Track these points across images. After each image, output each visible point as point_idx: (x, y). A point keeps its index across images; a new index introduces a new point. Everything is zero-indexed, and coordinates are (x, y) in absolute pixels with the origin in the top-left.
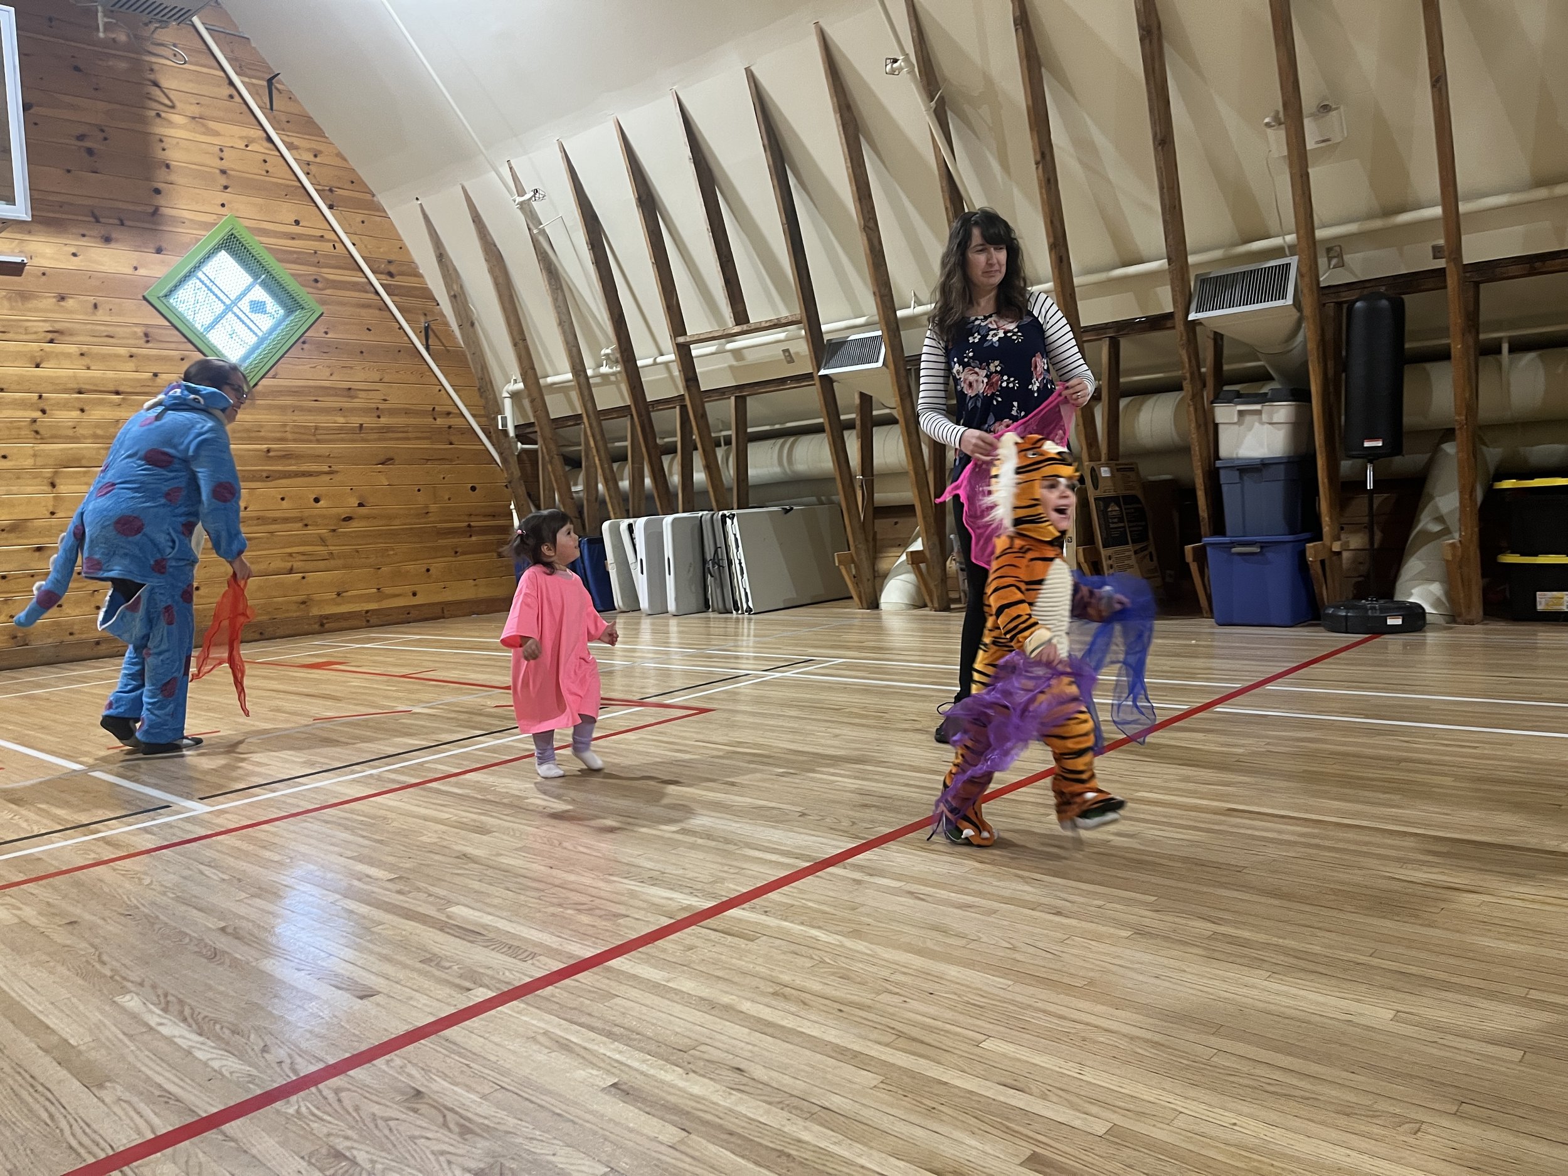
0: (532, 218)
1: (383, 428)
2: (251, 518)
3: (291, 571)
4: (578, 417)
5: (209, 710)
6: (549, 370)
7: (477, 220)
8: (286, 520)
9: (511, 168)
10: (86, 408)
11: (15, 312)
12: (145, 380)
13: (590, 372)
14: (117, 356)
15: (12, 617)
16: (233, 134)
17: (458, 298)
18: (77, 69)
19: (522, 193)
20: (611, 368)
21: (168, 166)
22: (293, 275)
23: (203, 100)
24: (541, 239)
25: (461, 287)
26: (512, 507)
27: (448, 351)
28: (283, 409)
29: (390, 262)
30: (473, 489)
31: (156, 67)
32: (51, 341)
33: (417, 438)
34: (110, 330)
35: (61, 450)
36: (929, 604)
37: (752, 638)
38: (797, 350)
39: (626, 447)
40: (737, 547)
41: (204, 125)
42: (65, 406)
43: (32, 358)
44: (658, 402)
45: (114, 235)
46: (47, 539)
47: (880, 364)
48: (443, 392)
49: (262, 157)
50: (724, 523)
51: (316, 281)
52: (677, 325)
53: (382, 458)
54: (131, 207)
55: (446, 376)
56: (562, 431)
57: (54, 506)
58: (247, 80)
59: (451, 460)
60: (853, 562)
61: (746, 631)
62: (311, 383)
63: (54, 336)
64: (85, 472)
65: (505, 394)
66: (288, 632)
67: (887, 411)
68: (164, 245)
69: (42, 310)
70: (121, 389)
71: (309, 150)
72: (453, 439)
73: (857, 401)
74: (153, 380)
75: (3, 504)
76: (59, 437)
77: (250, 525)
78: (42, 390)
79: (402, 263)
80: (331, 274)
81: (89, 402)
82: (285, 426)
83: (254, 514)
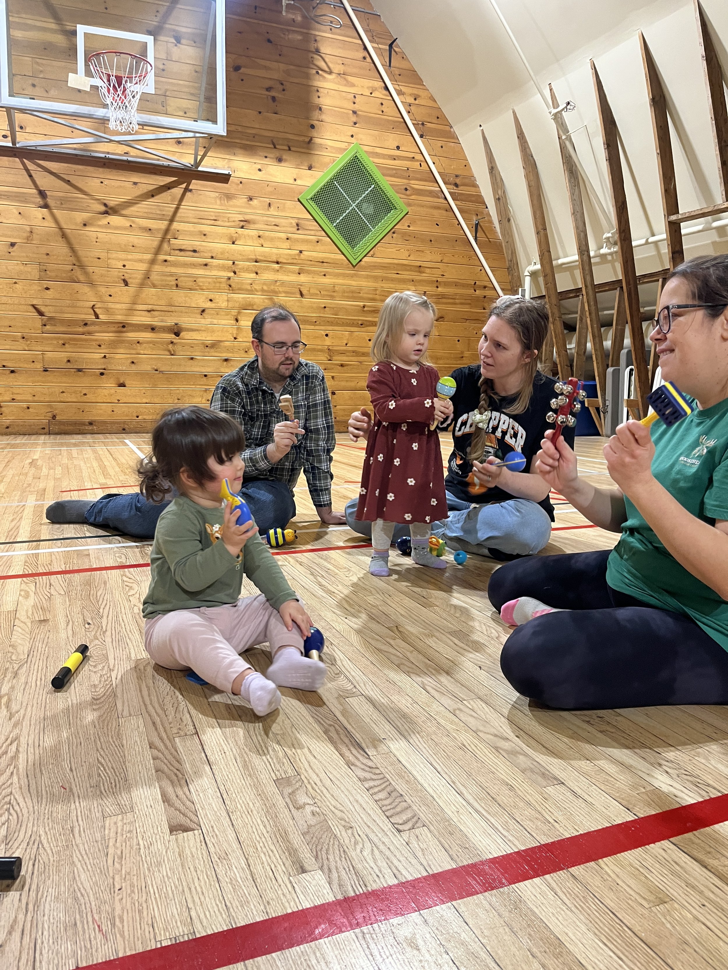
0: (562, 126)
1: (439, 295)
2: (349, 351)
4: (579, 290)
6: (561, 254)
7: (521, 136)
9: (551, 90)
10: (259, 272)
11: (223, 208)
12: (295, 255)
13: (592, 254)
14: (280, 238)
16: (363, 85)
17: (501, 200)
18: (269, 41)
19: (557, 106)
20: (610, 249)
21: (320, 109)
22: (391, 185)
23: (346, 61)
24: (568, 143)
25: (504, 192)
27: (490, 241)
28: (375, 278)
29: (456, 176)
31: (318, 38)
32: (242, 227)
33: (461, 304)
34: (277, 221)
35: (243, 298)
39: (613, 314)
41: (345, 79)
42: (248, 270)
43: (231, 237)
44: (644, 276)
45: (284, 157)
46: (230, 355)
48: (483, 271)
49: (381, 101)
51: (406, 189)
52: (671, 204)
54: (297, 138)
55: (486, 259)
56: (565, 303)
57: (237, 334)
58: (376, 45)
62: (396, 261)
63: (245, 224)
65: (526, 273)
68: (313, 165)
69: (238, 207)
70: (280, 260)
71: (411, 95)
72: (486, 305)
74: (299, 255)
75: (206, 330)
76: (242, 290)
77: (347, 356)
78: (235, 259)
79: (465, 177)
80: (417, 185)
81: (260, 267)
82: (376, 290)
83: (350, 349)
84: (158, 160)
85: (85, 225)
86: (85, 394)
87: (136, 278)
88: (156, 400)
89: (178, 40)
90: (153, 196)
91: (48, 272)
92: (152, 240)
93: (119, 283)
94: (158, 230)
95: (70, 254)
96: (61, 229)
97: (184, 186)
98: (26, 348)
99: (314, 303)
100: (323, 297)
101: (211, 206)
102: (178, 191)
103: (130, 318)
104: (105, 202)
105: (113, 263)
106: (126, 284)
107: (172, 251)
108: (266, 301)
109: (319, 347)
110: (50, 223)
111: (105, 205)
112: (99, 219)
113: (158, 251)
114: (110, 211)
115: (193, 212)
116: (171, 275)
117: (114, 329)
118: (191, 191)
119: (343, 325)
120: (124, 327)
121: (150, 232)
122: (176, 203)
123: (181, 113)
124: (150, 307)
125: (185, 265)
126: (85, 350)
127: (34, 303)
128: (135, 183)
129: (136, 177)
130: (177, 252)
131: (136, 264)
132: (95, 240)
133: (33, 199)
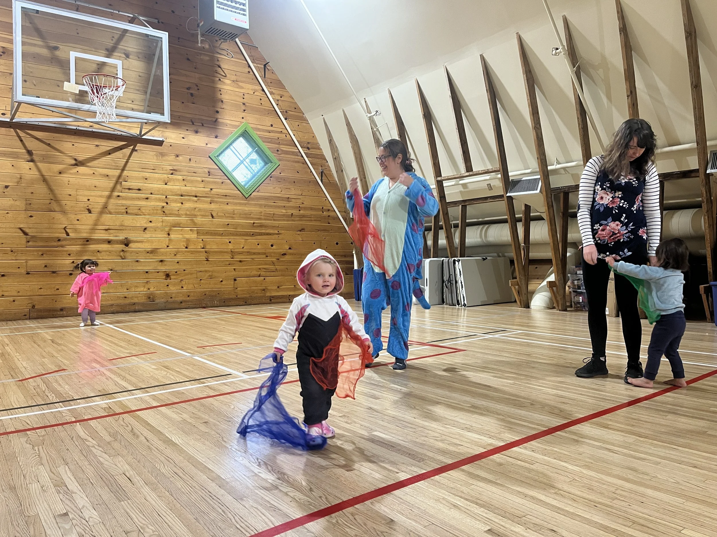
0: (373, 123)
1: (300, 215)
2: (245, 252)
3: (259, 276)
5: (234, 334)
7: (348, 124)
8: (259, 254)
9: (365, 101)
10: (184, 202)
11: (159, 161)
12: (207, 191)
14: (197, 181)
15: (149, 289)
16: (249, 88)
17: (337, 159)
18: (188, 59)
19: (370, 113)
21: (222, 101)
22: (268, 148)
23: (238, 73)
24: (377, 133)
25: (339, 154)
26: (354, 252)
27: (331, 183)
28: (261, 206)
29: (308, 143)
30: (337, 244)
31: (219, 59)
32: (172, 174)
33: (315, 220)
34: (195, 170)
35: (173, 220)
36: (557, 307)
37: (465, 318)
38: (494, 184)
40: (460, 275)
41: (237, 84)
42: (176, 201)
43: (164, 181)
45: (199, 130)
47: (538, 191)
48: (327, 200)
49: (260, 98)
50: (454, 263)
51: (278, 151)
52: (438, 172)
53: (300, 229)
54: (207, 119)
55: (329, 193)
57: (169, 243)
58: (255, 65)
59: (328, 231)
60: (518, 285)
61: (462, 314)
62: (273, 195)
63: (173, 172)
64: (182, 230)
66: (256, 302)
67: (539, 214)
68: (218, 135)
69: (169, 161)
70: (197, 195)
71: (278, 94)
72: (330, 221)
73: (523, 208)
74: (210, 192)
75: (148, 241)
76: (173, 214)
77: (244, 255)
78: (167, 194)
79: (313, 144)
80: (284, 148)
81: (185, 200)
82: (261, 213)
83: (246, 250)
84: (114, 131)
85: (60, 173)
86: (58, 289)
87: (97, 208)
88: (111, 291)
89: (127, 56)
90: (110, 154)
91: (32, 205)
92: (109, 183)
93: (84, 211)
94: (113, 176)
95: (49, 193)
96: (42, 176)
97: (132, 147)
98: (14, 258)
99: (221, 221)
100: (227, 217)
101: (150, 161)
102: (127, 151)
103: (93, 235)
104: (75, 157)
105: (81, 198)
106: (90, 211)
107: (123, 190)
108: (189, 221)
109: (226, 250)
110: (35, 172)
111: (76, 160)
112: (71, 169)
113: (113, 189)
114: (79, 164)
115: (138, 164)
116: (122, 206)
117: (80, 243)
118: (136, 151)
119: (241, 235)
120: (88, 241)
121: (107, 177)
122: (126, 158)
123: (130, 102)
124: (107, 227)
125: (133, 199)
126: (59, 258)
127: (21, 226)
128: (97, 146)
129: (97, 142)
130: (127, 190)
131: (97, 198)
132: (67, 183)
133: (22, 156)
